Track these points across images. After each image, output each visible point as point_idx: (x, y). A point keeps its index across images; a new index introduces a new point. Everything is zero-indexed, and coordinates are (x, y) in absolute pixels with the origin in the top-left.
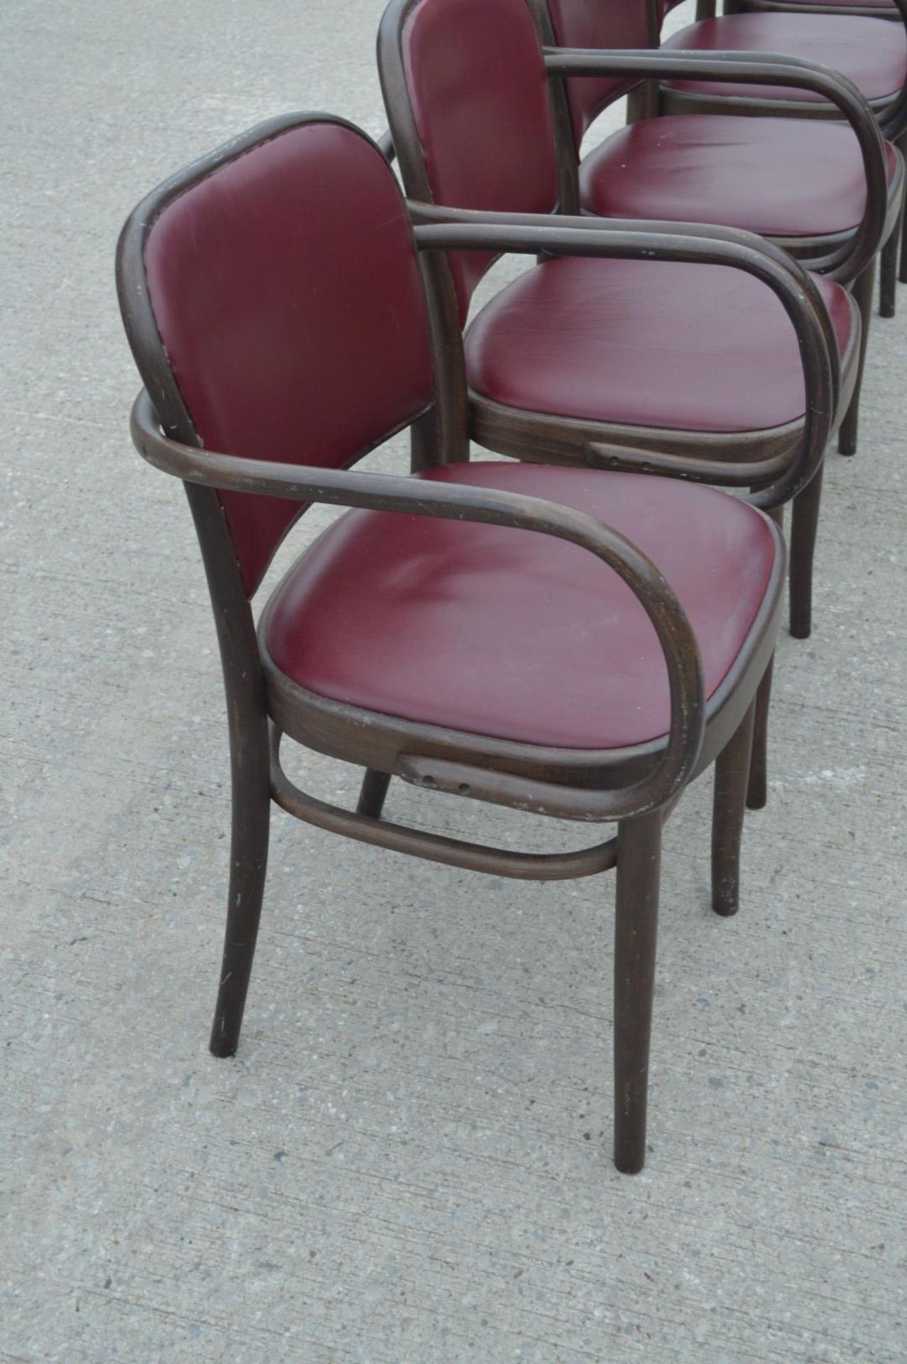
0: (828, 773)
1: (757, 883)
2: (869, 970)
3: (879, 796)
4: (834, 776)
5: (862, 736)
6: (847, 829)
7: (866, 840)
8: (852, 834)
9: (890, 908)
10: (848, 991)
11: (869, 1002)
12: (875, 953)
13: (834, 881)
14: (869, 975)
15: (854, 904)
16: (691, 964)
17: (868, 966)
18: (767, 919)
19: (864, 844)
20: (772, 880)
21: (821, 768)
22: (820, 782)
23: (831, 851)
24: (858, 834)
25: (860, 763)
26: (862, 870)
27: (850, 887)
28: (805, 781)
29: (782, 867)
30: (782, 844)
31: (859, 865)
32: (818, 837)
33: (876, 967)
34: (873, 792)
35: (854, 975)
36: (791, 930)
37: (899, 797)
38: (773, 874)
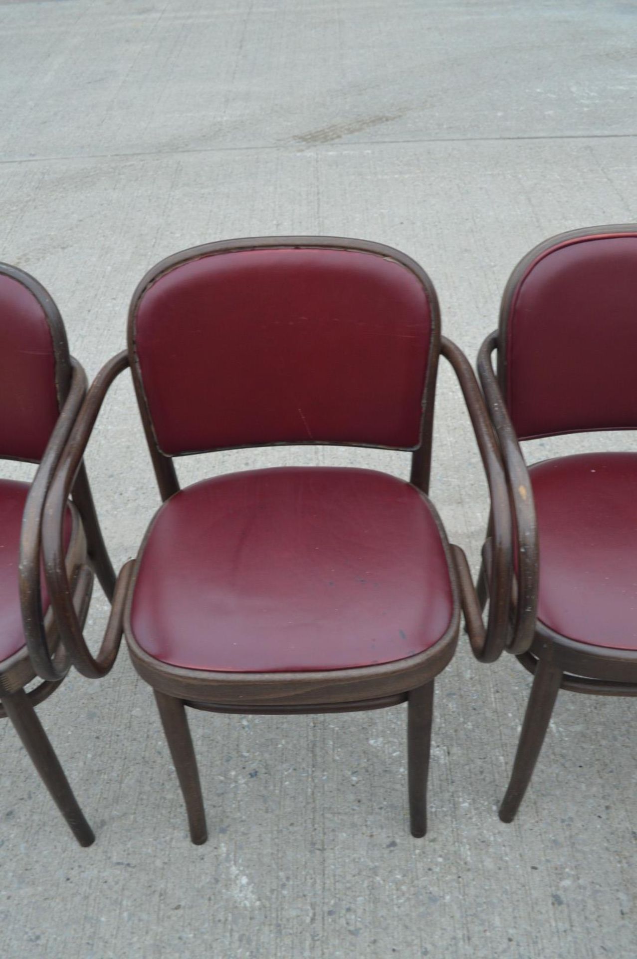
0: (244, 880)
1: (115, 854)
2: (38, 938)
3: (226, 920)
4: (242, 886)
5: (298, 897)
6: (183, 903)
7: (174, 918)
8: (178, 907)
9: (101, 944)
10: (16, 926)
11: (7, 941)
12: (55, 939)
13: (124, 903)
14: (33, 938)
15: (103, 919)
16: (33, 831)
17: (42, 936)
18: (80, 866)
19: (169, 917)
20: (118, 864)
21: (250, 877)
22: (233, 877)
23: (157, 896)
24: (180, 912)
25: (264, 901)
26: (140, 920)
27: (120, 914)
28: (231, 866)
29: (134, 867)
30: (158, 863)
31: (144, 916)
32: (170, 885)
33: (42, 941)
34: (230, 915)
35: (32, 929)
36: (71, 882)
37: (228, 934)
38: (126, 863)
